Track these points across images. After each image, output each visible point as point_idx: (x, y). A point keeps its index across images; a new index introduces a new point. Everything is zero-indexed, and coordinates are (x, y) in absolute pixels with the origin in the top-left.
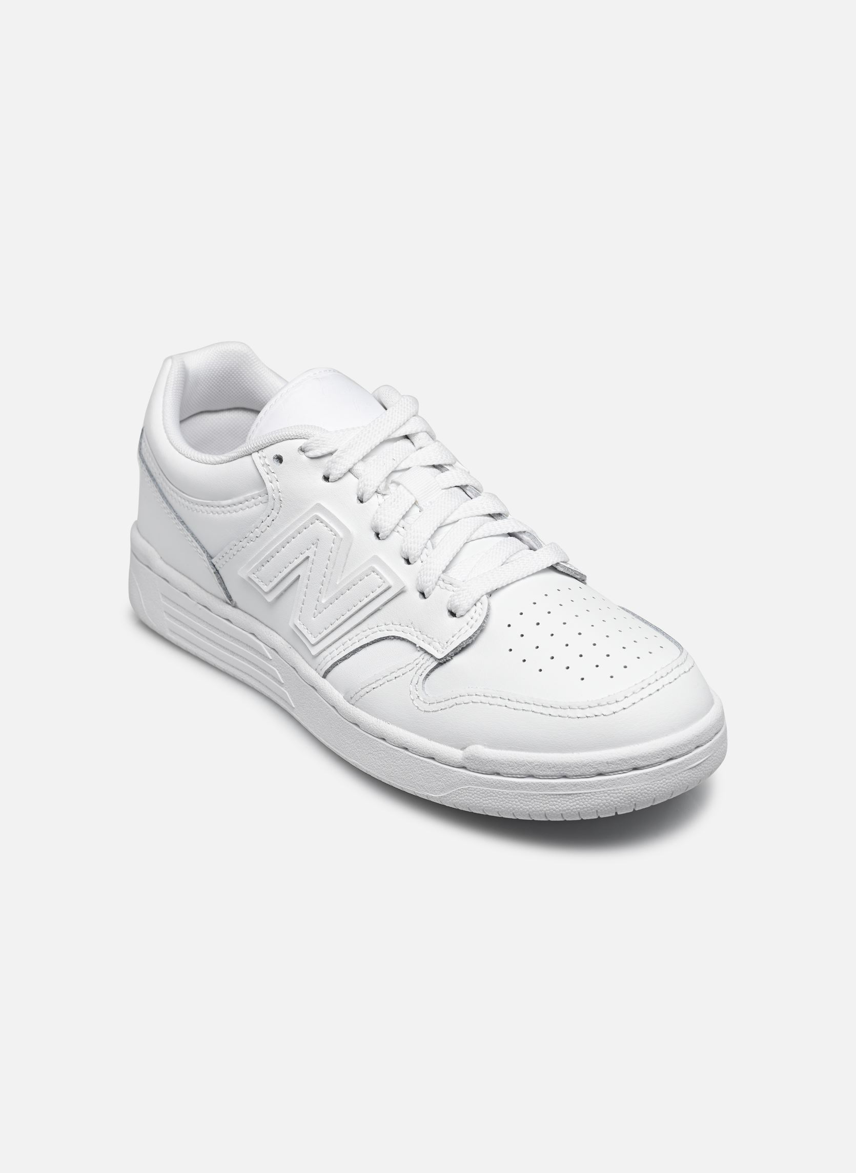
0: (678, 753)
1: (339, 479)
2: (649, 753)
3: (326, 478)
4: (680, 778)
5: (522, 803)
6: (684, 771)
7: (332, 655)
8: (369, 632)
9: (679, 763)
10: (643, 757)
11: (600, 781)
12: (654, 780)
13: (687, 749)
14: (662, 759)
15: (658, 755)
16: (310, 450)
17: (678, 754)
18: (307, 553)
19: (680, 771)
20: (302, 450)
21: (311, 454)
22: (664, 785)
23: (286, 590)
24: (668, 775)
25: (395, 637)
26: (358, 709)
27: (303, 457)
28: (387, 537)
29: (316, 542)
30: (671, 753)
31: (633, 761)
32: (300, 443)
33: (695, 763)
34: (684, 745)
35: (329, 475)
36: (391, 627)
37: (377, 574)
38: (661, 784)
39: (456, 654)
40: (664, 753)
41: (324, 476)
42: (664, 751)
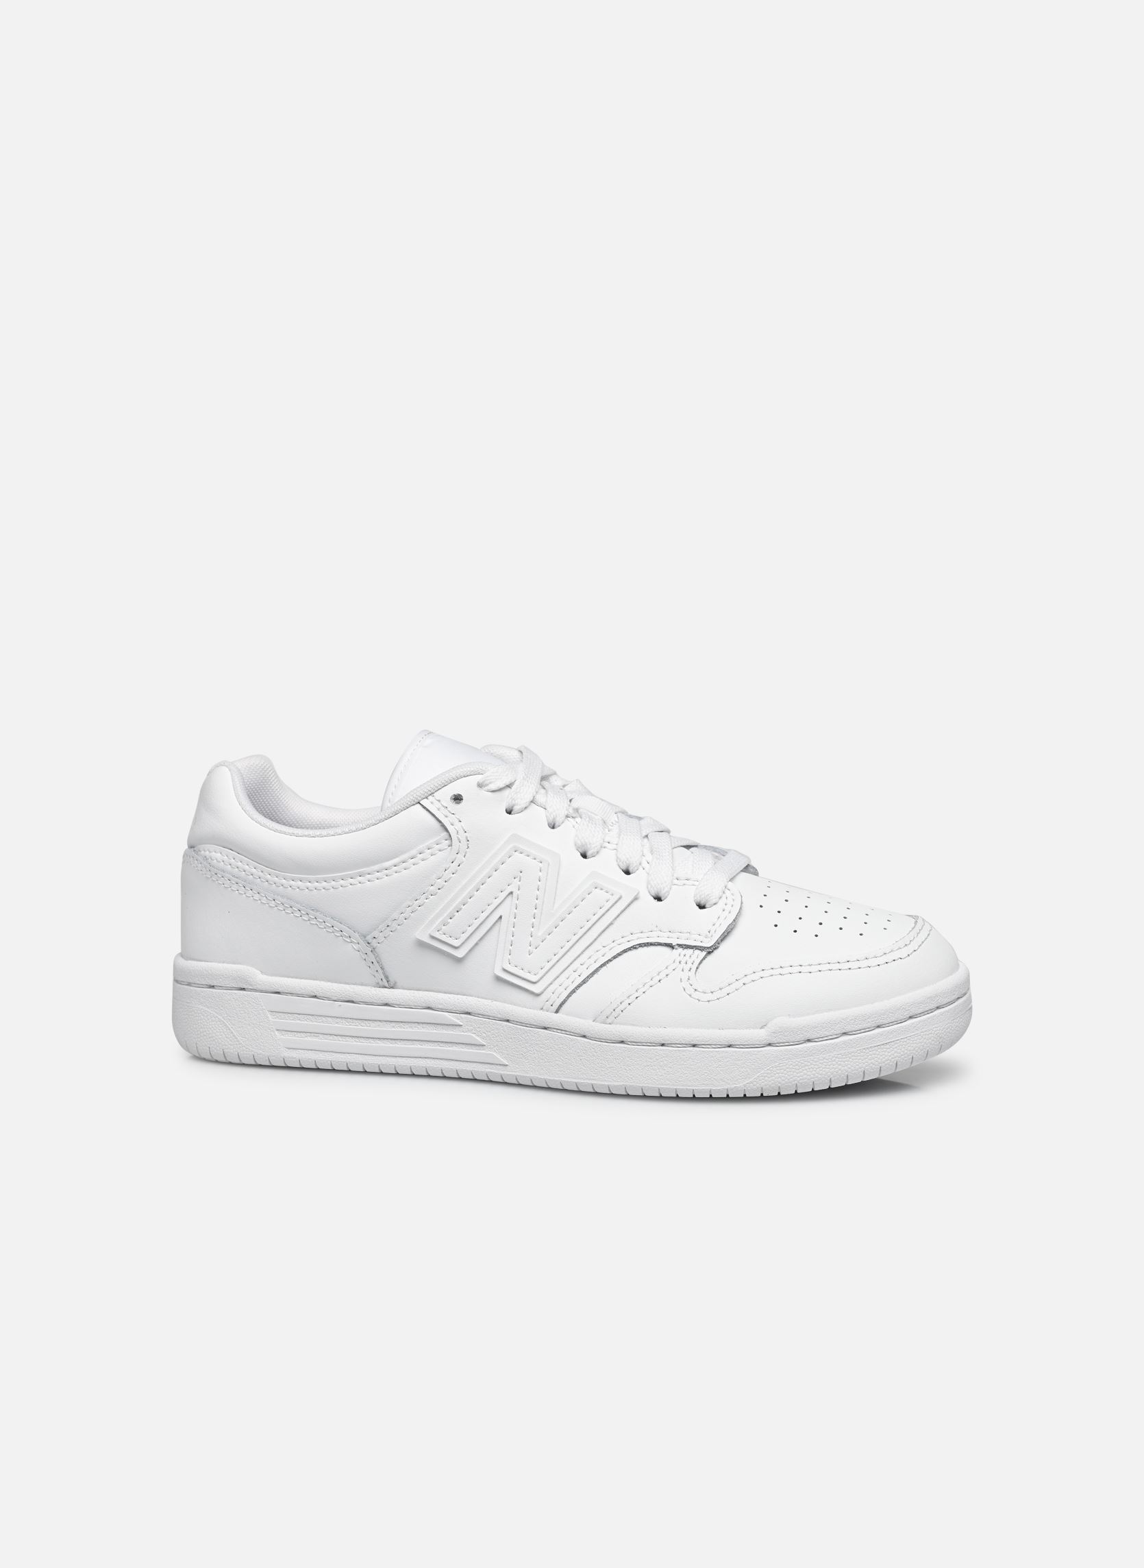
1: (526, 808)
3: (509, 812)
5: (840, 1065)
7: (564, 985)
8: (603, 951)
16: (490, 783)
18: (509, 889)
20: (480, 786)
21: (493, 787)
23: (481, 939)
25: (641, 945)
26: (618, 1026)
27: (483, 793)
28: (598, 852)
29: (519, 875)
32: (479, 778)
35: (512, 807)
36: (630, 937)
37: (602, 889)
39: (722, 941)
41: (506, 810)
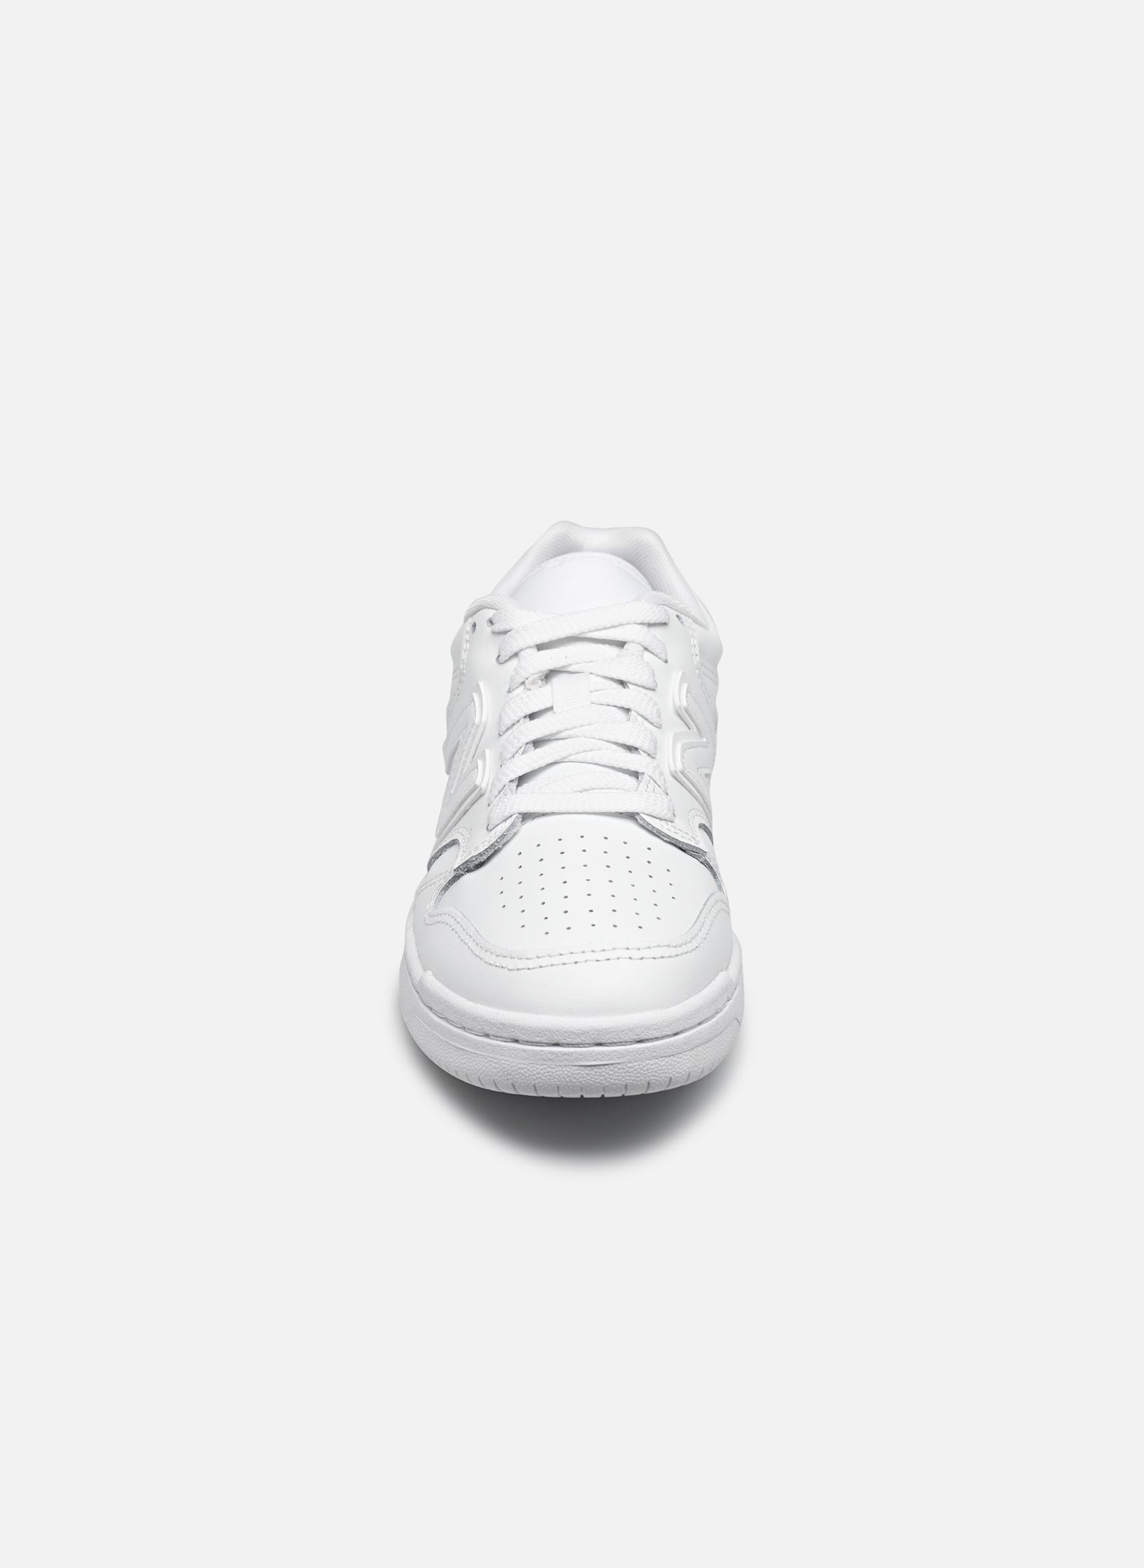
0: (565, 1039)
2: (530, 1027)
4: (566, 1072)
6: (573, 1066)
9: (565, 1054)
10: (523, 1029)
11: (483, 1042)
12: (532, 1062)
13: (578, 1040)
14: (543, 1040)
15: (539, 1033)
17: (565, 1042)
19: (566, 1063)
22: (545, 1073)
24: (550, 1062)
30: (556, 1037)
31: (513, 1030)
33: (588, 1061)
34: (574, 1033)
38: (541, 1070)
40: (546, 1033)
42: (546, 1031)
